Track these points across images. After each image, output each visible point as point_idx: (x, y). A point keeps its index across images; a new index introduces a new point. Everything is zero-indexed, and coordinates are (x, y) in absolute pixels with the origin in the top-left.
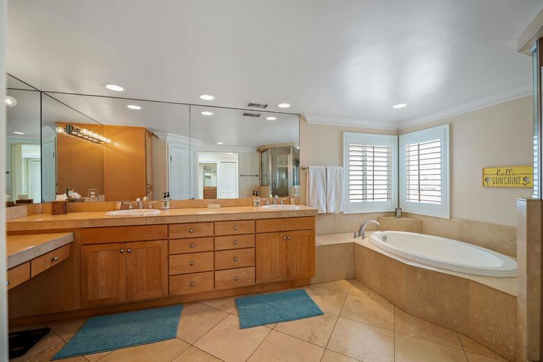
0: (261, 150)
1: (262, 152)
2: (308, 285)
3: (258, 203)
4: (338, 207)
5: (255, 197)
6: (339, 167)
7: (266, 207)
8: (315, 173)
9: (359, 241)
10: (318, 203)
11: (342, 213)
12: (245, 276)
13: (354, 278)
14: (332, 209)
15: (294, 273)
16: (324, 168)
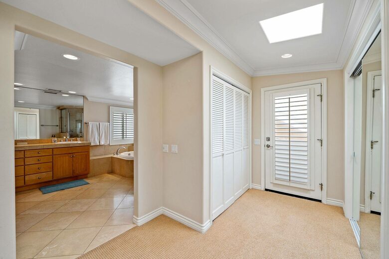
0: (61, 108)
1: (61, 110)
2: (86, 178)
3: (55, 141)
4: (106, 142)
5: (53, 138)
6: (107, 123)
7: (61, 143)
8: (93, 126)
9: (115, 156)
10: (94, 140)
11: (109, 145)
12: (46, 176)
13: (112, 172)
14: (102, 143)
15: (77, 172)
16: (98, 123)
